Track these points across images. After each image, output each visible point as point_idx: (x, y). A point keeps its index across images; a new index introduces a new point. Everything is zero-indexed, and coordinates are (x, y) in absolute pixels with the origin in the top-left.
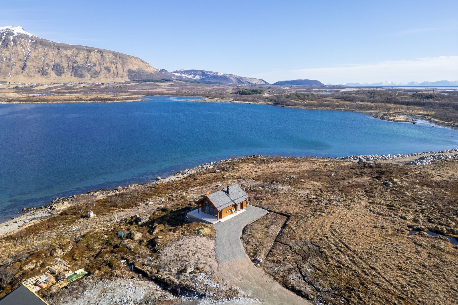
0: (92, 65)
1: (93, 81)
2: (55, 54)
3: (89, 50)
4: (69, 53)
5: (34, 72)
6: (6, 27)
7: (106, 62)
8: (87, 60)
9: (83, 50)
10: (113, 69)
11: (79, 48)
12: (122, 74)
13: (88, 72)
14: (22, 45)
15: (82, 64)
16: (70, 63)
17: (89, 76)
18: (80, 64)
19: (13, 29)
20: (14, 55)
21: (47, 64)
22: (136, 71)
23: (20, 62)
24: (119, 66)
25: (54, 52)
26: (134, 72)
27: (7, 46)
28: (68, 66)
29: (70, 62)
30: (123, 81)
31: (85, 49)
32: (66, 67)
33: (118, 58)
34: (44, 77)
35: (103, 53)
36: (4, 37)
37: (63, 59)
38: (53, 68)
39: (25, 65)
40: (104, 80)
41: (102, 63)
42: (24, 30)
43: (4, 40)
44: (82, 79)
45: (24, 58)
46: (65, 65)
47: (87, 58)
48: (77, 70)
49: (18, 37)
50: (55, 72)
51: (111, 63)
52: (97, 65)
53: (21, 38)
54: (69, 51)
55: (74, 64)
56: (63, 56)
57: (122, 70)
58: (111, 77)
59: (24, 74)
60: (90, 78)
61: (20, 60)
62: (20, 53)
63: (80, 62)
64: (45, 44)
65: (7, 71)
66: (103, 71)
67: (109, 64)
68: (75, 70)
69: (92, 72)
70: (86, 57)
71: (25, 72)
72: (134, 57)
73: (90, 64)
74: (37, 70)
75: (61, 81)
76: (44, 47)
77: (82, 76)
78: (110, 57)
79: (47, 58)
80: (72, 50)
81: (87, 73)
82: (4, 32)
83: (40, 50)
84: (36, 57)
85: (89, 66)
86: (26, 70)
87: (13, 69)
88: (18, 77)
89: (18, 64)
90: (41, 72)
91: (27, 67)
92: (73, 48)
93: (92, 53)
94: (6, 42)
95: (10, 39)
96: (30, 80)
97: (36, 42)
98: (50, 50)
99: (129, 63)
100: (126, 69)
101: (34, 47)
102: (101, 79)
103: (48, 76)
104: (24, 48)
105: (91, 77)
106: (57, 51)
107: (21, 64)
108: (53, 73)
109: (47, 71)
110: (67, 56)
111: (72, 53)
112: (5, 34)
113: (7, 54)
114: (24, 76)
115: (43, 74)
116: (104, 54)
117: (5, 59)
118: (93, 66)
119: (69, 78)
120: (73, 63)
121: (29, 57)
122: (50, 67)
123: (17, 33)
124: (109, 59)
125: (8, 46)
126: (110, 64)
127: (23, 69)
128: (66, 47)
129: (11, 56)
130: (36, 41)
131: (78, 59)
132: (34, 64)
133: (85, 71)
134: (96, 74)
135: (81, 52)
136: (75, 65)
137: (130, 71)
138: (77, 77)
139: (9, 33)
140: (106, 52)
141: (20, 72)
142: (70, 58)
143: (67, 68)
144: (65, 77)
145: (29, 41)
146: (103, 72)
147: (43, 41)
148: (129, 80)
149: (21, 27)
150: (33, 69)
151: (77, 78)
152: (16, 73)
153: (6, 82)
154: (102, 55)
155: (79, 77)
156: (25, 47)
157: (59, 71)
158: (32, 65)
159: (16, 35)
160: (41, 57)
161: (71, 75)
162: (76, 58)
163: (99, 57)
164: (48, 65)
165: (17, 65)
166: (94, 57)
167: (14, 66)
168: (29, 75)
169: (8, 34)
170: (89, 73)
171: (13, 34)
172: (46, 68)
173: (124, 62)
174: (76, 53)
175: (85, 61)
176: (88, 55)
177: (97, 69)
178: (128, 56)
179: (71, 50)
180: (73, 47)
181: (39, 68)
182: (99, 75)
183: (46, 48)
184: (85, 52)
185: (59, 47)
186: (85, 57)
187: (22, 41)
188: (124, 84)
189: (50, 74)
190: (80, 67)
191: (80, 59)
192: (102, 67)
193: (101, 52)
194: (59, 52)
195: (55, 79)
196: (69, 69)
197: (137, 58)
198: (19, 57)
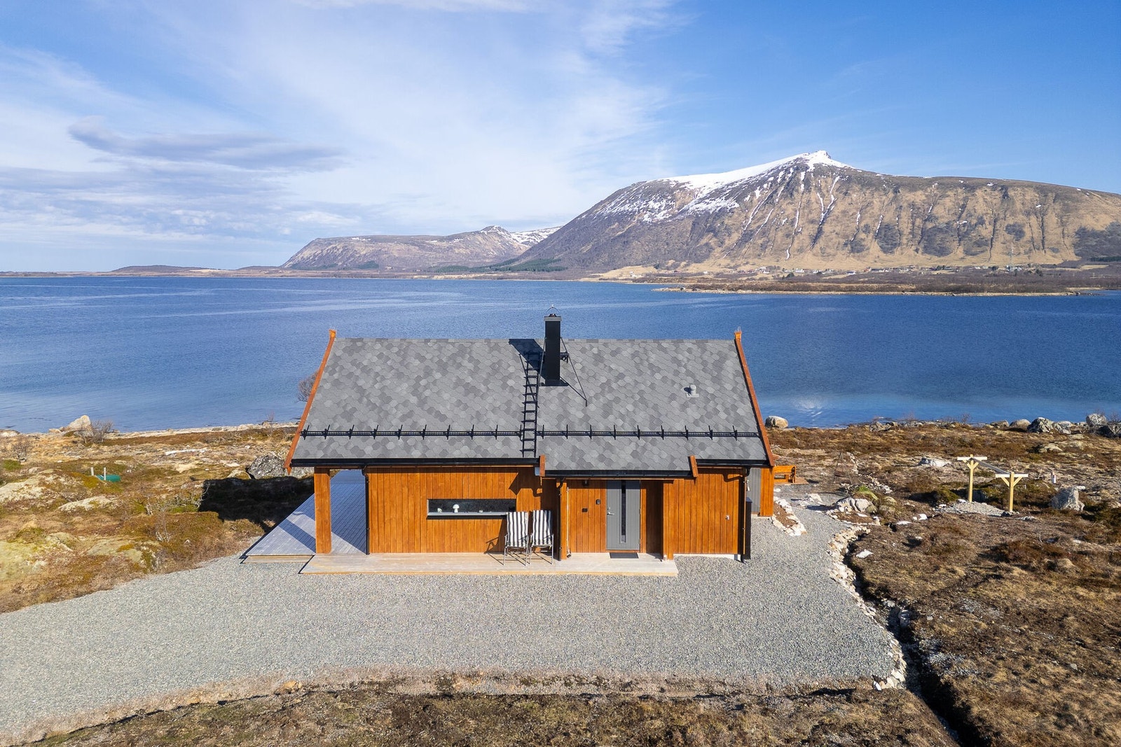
0: (974, 222)
1: (970, 261)
2: (886, 203)
3: (971, 186)
4: (919, 197)
5: (836, 245)
6: (795, 157)
7: (1014, 214)
8: (962, 212)
9: (955, 187)
10: (1032, 228)
11: (946, 184)
12: (1058, 243)
13: (960, 240)
14: (820, 190)
15: (946, 221)
16: (918, 222)
17: (960, 252)
18: (942, 222)
19: (807, 157)
20: (801, 211)
21: (867, 226)
22: (1102, 232)
23: (811, 226)
24: (1052, 220)
25: (884, 197)
26: (1095, 234)
27: (792, 194)
28: (913, 229)
29: (918, 220)
30: (1058, 261)
31: (961, 186)
32: (907, 231)
33: (1051, 201)
34: (854, 257)
35: (1010, 189)
36: (790, 175)
37: (903, 214)
38: (877, 236)
39: (820, 231)
40: (1001, 258)
41: (1002, 216)
42: (830, 157)
43: (788, 184)
44: (942, 258)
45: (820, 218)
46: (905, 227)
47: (964, 207)
48: (932, 237)
49: (814, 172)
50: (881, 244)
51: (1028, 214)
52: (987, 223)
53: (821, 176)
54: (920, 192)
55: (927, 223)
56: (905, 205)
57: (1059, 231)
58: (1022, 250)
59: (814, 251)
60: (962, 255)
61: (812, 222)
62: (815, 206)
63: (942, 217)
64: (867, 182)
65: (784, 246)
66: (1003, 236)
67: (1020, 218)
68: (929, 236)
69: (971, 240)
70: (962, 203)
71: (818, 246)
72: (1103, 195)
73: (969, 219)
74: (843, 241)
75: (891, 264)
76: (864, 190)
77: (942, 252)
78: (1028, 197)
79: (866, 212)
80: (929, 190)
81: (956, 243)
82: (791, 167)
83: (854, 196)
84: (844, 212)
85: (964, 225)
86: (821, 243)
87: (796, 241)
88: (802, 258)
89: (807, 229)
90: (849, 245)
91: (823, 236)
92: (931, 186)
93: (979, 193)
94: (792, 185)
95: (799, 179)
96: (824, 263)
97: (850, 180)
98: (876, 194)
99: (1082, 212)
100: (1072, 228)
101: (844, 190)
102: (993, 258)
103: (864, 253)
104: (823, 196)
105: (967, 252)
106: (891, 195)
107: (812, 229)
108: (874, 248)
109: (863, 243)
110: (912, 205)
111: (927, 196)
112: (792, 170)
113: (790, 210)
114: (814, 255)
115: (852, 251)
116: (1011, 193)
117: (784, 221)
118: (976, 225)
119: (910, 256)
120: (926, 220)
121: (831, 214)
122: (871, 234)
123: (815, 165)
124: (1023, 204)
125: (795, 193)
126: (1025, 218)
127: (815, 239)
128: (914, 184)
129: (795, 215)
130: (850, 176)
131: (939, 211)
132: (838, 229)
133: (952, 239)
134: (983, 244)
135: (949, 193)
136: (929, 225)
137: (1083, 233)
138: (930, 253)
139: (800, 166)
140: (1018, 186)
141: (809, 248)
142: (919, 208)
143: (910, 233)
144: (902, 254)
145: (834, 179)
146: (1001, 239)
147: (865, 175)
148: (1076, 259)
149: (825, 152)
150: (834, 240)
151: (928, 256)
152: (800, 250)
153: (779, 268)
154: (1005, 196)
155: (935, 254)
156: (825, 193)
157: (890, 242)
158: (834, 231)
159: (812, 168)
160: (855, 211)
161: (917, 250)
162: (935, 208)
163: (994, 201)
164: (867, 229)
165: (805, 232)
166: (981, 203)
167: (799, 235)
168: (823, 253)
169: (797, 169)
170: (962, 242)
171: (807, 168)
172: (863, 236)
173: (1067, 210)
174: (936, 195)
175: (955, 214)
176: (966, 199)
177: (986, 231)
178: (1084, 192)
179: (926, 191)
180: (930, 182)
181: (847, 237)
182: (988, 248)
183: (868, 192)
184: (960, 190)
185: (897, 185)
186: (958, 204)
187: (821, 181)
188: (1058, 269)
189: (868, 249)
190: (940, 230)
191: (944, 212)
192: (1001, 226)
193: (1003, 187)
194: (895, 197)
195: (877, 259)
196: (914, 237)
197: (1111, 195)
198: (810, 216)
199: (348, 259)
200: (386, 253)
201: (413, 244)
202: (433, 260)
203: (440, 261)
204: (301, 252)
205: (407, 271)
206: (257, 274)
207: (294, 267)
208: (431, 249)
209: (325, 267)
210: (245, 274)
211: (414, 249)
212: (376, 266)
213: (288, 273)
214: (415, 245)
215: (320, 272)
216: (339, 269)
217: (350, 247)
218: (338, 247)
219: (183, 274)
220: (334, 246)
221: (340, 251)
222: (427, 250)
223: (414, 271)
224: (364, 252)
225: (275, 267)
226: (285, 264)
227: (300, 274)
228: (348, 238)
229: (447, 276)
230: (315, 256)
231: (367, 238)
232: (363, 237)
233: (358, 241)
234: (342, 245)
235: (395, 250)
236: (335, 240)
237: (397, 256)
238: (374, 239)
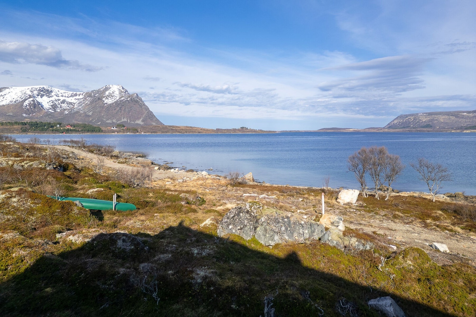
199: (416, 123)
200: (436, 120)
201: (452, 115)
202: (464, 123)
203: (468, 123)
204: (393, 121)
205: (448, 128)
206: (373, 131)
207: (389, 128)
208: (463, 118)
209: (404, 127)
210: (367, 131)
211: (453, 118)
212: (431, 127)
213: (386, 130)
214: (453, 116)
215: (401, 130)
216: (411, 128)
217: (417, 118)
218: (411, 118)
219: (343, 131)
220: (409, 118)
221: (412, 120)
222: (460, 118)
223: (452, 128)
224: (425, 120)
225: (381, 128)
226: (386, 127)
227: (392, 130)
228: (416, 114)
229: (472, 131)
230: (399, 123)
231: (426, 113)
232: (424, 113)
233: (421, 115)
234: (413, 117)
235: (442, 118)
236: (410, 115)
237: (442, 121)
238: (430, 114)
